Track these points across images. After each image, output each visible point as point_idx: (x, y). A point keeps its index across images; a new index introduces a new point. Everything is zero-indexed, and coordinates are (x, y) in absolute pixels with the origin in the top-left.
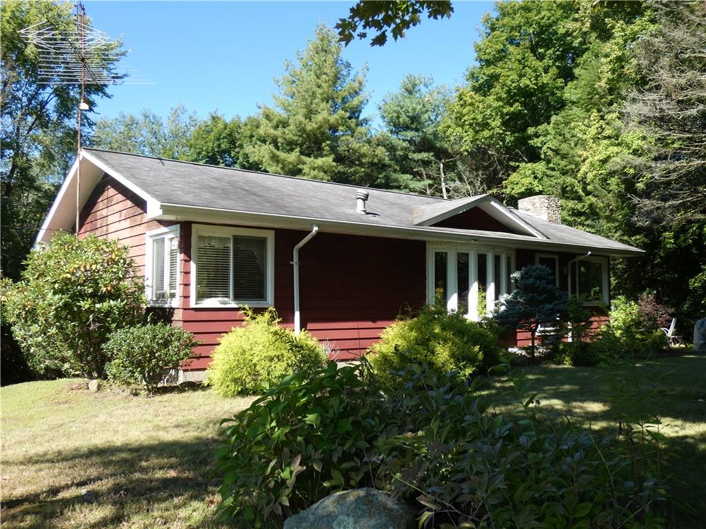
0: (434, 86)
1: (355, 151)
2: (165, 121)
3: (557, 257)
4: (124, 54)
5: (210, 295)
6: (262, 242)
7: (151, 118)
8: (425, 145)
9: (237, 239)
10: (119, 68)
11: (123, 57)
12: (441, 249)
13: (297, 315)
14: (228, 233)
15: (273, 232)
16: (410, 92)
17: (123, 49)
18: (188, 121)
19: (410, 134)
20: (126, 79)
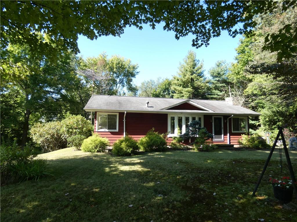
0: (226, 63)
1: (199, 85)
2: (156, 81)
3: (222, 117)
4: (138, 67)
5: (101, 128)
6: (116, 116)
7: (152, 81)
8: (224, 81)
9: (108, 115)
10: (137, 70)
11: (138, 68)
12: (173, 116)
13: (124, 133)
14: (107, 114)
15: (118, 113)
16: (218, 66)
17: (138, 66)
18: (162, 81)
19: (217, 79)
20: (139, 73)
